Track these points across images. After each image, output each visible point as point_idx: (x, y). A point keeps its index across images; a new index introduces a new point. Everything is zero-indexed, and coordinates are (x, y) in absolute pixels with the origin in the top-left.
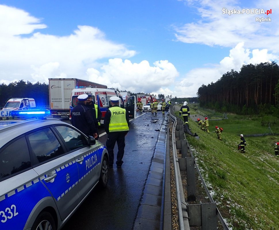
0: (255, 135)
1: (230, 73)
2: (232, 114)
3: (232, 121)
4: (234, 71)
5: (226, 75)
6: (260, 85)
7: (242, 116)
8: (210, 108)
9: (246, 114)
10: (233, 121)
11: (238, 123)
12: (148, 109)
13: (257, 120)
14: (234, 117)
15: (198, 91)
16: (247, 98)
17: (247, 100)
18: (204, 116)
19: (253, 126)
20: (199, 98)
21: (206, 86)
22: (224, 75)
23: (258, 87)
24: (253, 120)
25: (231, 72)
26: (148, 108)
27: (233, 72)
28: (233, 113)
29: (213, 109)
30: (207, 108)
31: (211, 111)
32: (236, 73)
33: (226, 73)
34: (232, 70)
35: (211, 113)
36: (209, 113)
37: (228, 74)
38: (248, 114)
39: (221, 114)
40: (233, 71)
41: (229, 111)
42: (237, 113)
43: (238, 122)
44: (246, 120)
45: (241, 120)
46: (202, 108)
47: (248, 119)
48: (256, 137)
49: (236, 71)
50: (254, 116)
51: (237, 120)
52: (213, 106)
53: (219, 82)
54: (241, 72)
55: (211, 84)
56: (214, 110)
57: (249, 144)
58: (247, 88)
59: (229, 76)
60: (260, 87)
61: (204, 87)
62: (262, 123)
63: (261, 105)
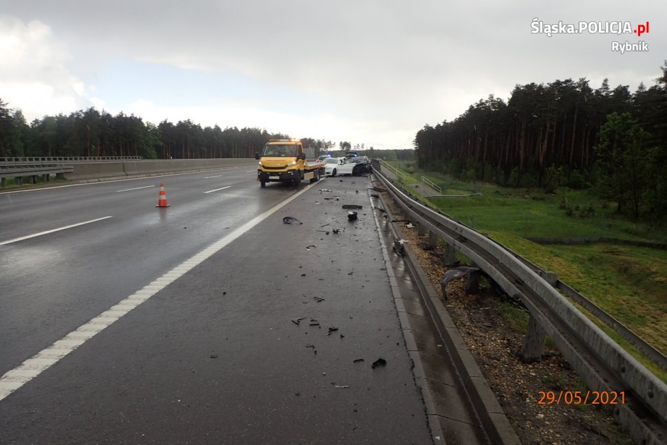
0: (564, 239)
1: (487, 102)
2: (488, 185)
3: (490, 200)
4: (495, 98)
5: (478, 105)
6: (551, 127)
7: (510, 190)
8: (437, 171)
9: (518, 185)
10: (493, 200)
11: (504, 204)
13: (542, 199)
14: (492, 191)
15: (417, 136)
17: (522, 156)
18: (433, 188)
19: (546, 215)
20: (417, 151)
21: (431, 128)
22: (472, 107)
23: (548, 130)
24: (534, 199)
27: (492, 101)
28: (489, 182)
29: (445, 173)
30: (434, 171)
31: (442, 176)
32: (499, 102)
33: (478, 102)
35: (443, 182)
37: (481, 103)
38: (522, 186)
39: (464, 183)
40: (493, 97)
41: (480, 177)
42: (498, 183)
43: (504, 202)
44: (520, 200)
45: (509, 200)
46: (421, 170)
47: (523, 197)
49: (498, 99)
50: (536, 190)
51: (501, 199)
52: (445, 168)
53: (461, 122)
54: (511, 101)
55: (442, 124)
56: (448, 175)
58: (523, 134)
59: (483, 107)
60: (552, 131)
61: (429, 129)
62: (562, 207)
63: (552, 168)
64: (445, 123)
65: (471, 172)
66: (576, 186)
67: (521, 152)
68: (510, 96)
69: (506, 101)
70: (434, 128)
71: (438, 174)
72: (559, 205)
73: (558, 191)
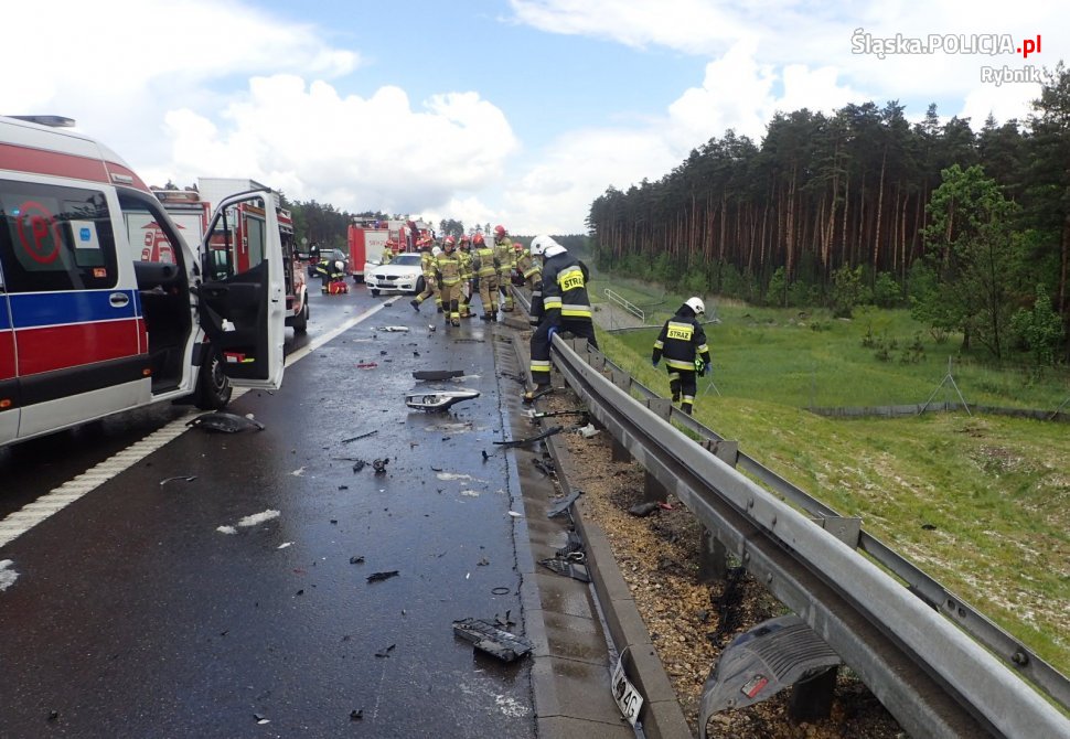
0: (882, 410)
1: (722, 143)
2: (730, 304)
3: (736, 332)
4: (737, 136)
5: (707, 150)
6: (842, 193)
7: (771, 312)
9: (784, 303)
10: (741, 331)
11: (760, 340)
12: (395, 282)
13: (830, 328)
14: (739, 314)
15: (592, 210)
17: (789, 247)
18: (628, 312)
19: (841, 360)
20: (593, 238)
21: (620, 193)
22: (695, 153)
23: (837, 199)
24: (814, 328)
25: (724, 139)
26: (396, 277)
27: (733, 141)
28: (732, 298)
29: (649, 281)
30: (626, 277)
31: (643, 287)
32: (746, 145)
33: (706, 144)
34: (731, 134)
35: (648, 299)
36: (644, 298)
37: (713, 146)
38: (790, 305)
40: (733, 135)
42: (748, 300)
43: (762, 336)
44: (790, 330)
45: (771, 331)
46: (603, 276)
47: (795, 325)
48: (889, 419)
49: (743, 137)
50: (818, 311)
51: (754, 329)
52: (648, 270)
53: (677, 182)
54: (767, 142)
55: (639, 187)
56: (655, 285)
58: (791, 204)
59: (716, 154)
60: (842, 199)
61: (614, 195)
62: (867, 344)
63: (844, 270)
64: (644, 183)
65: (696, 279)
66: (886, 303)
67: (789, 240)
68: (766, 134)
69: (758, 143)
70: (625, 193)
71: (636, 282)
72: (861, 340)
73: (857, 312)
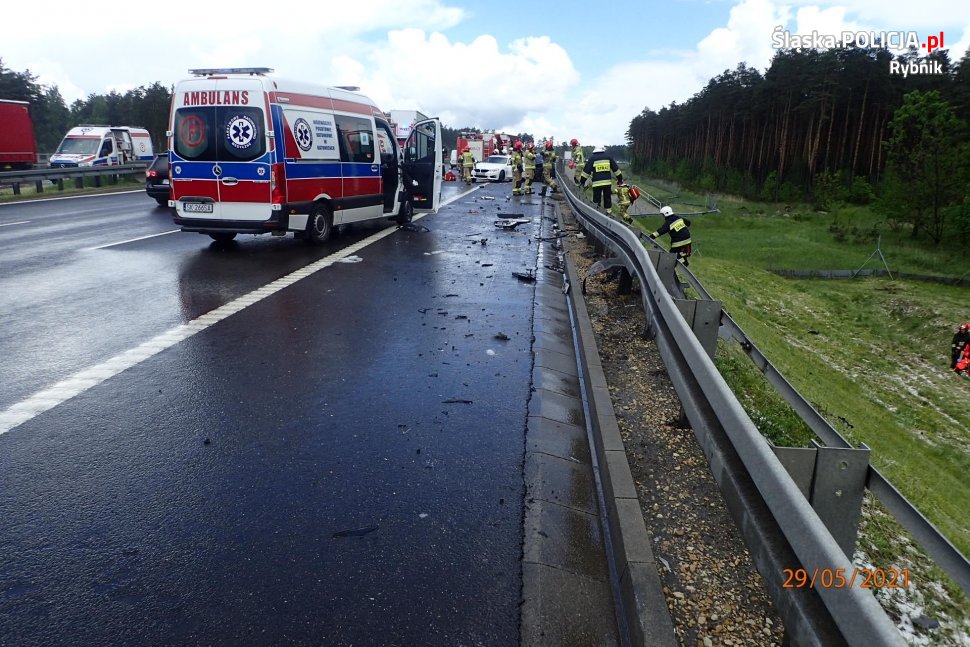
0: (824, 273)
1: (735, 73)
2: (730, 199)
3: (732, 220)
4: (747, 68)
5: (722, 79)
6: (828, 113)
7: (763, 206)
8: (660, 178)
9: (774, 199)
10: (736, 219)
11: (750, 226)
12: (486, 174)
13: (808, 219)
14: (736, 207)
15: (631, 126)
16: (782, 151)
17: (782, 156)
18: (649, 202)
19: (807, 240)
20: (631, 148)
21: (653, 113)
22: (713, 81)
23: (823, 116)
24: (796, 218)
25: (736, 70)
26: (487, 171)
27: (743, 72)
28: (733, 194)
29: (671, 181)
30: (654, 178)
31: (666, 185)
32: (752, 75)
33: (722, 75)
34: (742, 66)
35: (667, 194)
36: (663, 194)
37: (727, 76)
38: (779, 201)
39: (697, 196)
40: (744, 67)
41: (721, 188)
42: (746, 197)
43: (752, 223)
44: (776, 220)
45: (760, 219)
46: (636, 177)
47: (781, 216)
48: (828, 280)
49: (752, 69)
50: (801, 205)
51: (747, 218)
52: (671, 173)
53: (695, 102)
54: (771, 72)
55: (669, 108)
56: (675, 184)
57: (831, 312)
58: (786, 122)
59: (729, 82)
60: (828, 118)
61: (649, 115)
62: (832, 230)
63: (825, 174)
64: (673, 105)
65: (707, 180)
66: (860, 200)
68: (769, 66)
69: (762, 72)
70: (657, 113)
71: (661, 182)
72: (829, 227)
73: (834, 206)
